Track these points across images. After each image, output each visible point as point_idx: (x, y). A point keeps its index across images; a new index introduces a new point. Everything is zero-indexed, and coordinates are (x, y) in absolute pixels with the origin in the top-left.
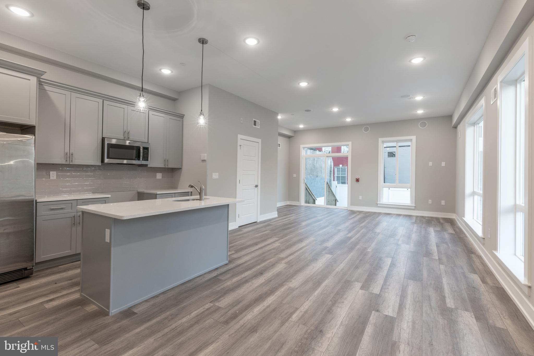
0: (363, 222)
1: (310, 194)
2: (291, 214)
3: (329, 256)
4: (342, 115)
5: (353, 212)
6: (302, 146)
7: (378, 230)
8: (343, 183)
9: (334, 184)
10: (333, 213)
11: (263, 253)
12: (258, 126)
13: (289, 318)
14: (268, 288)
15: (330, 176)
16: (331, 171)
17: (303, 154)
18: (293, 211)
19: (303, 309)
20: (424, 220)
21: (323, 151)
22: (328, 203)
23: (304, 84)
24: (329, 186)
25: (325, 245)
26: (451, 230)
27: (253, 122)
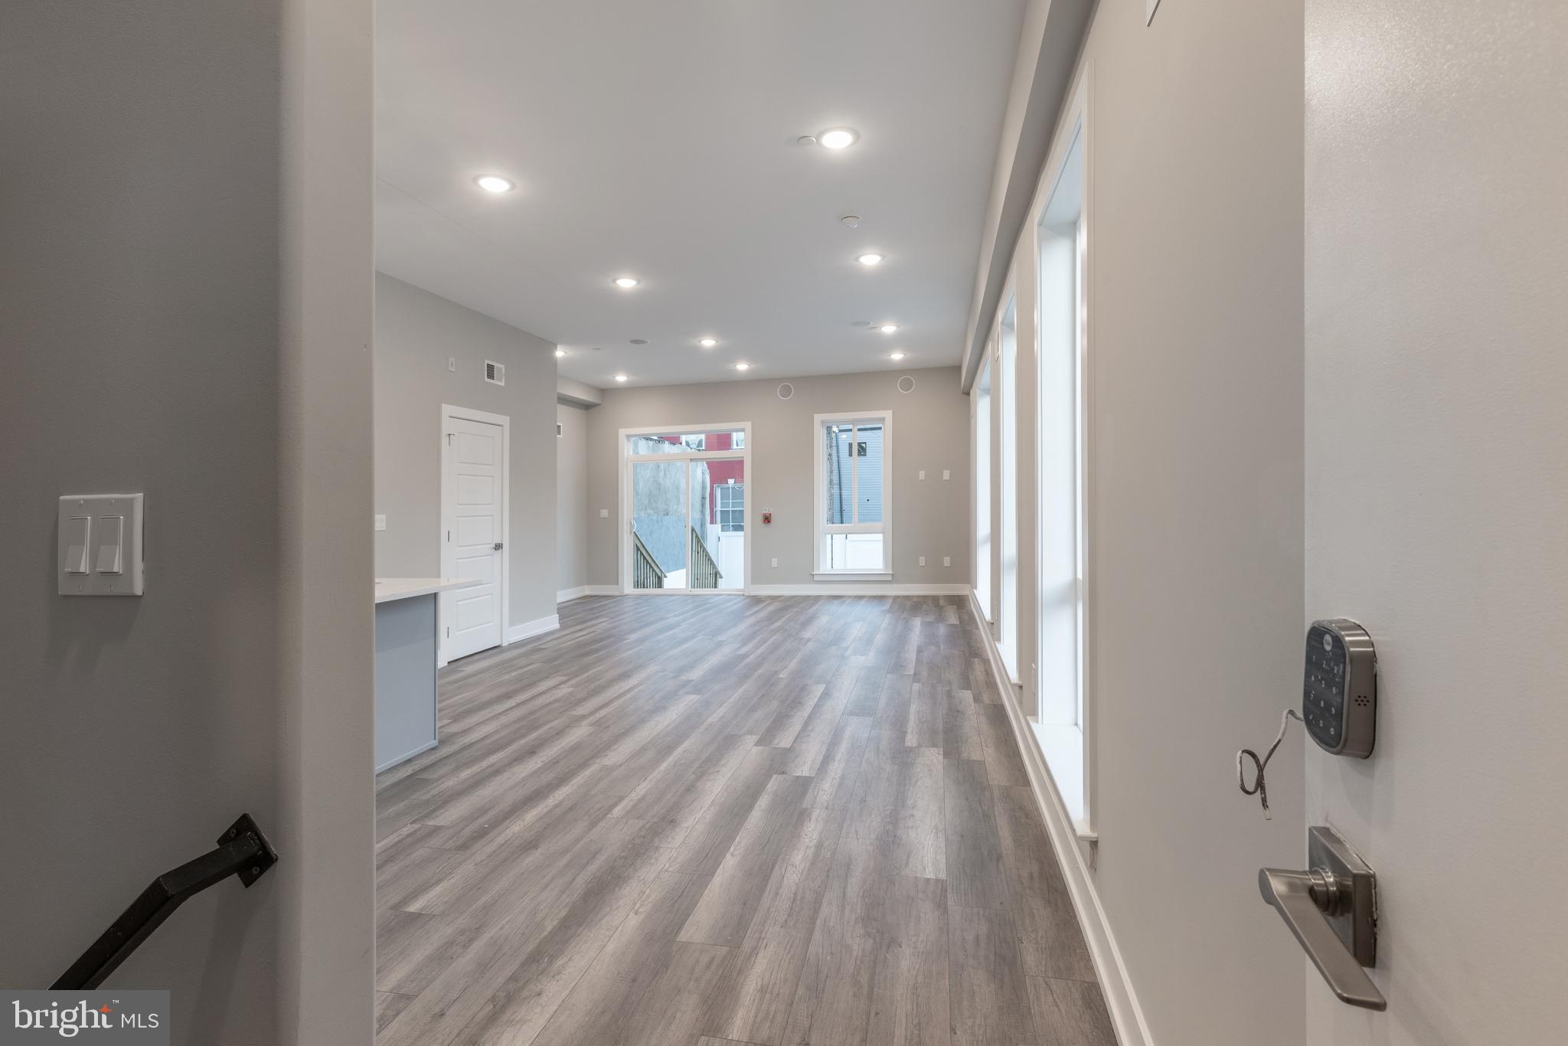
0: (776, 621)
1: (647, 562)
2: (597, 618)
3: (694, 698)
4: (725, 355)
5: (757, 600)
6: (623, 432)
7: (807, 634)
8: (739, 528)
9: (714, 530)
10: (708, 606)
11: (532, 713)
12: (501, 381)
13: (606, 814)
14: (554, 776)
15: (703, 512)
16: (704, 498)
17: (626, 454)
18: (603, 610)
19: (634, 796)
20: (909, 603)
21: (684, 444)
22: (697, 581)
23: (626, 283)
24: (698, 538)
25: (684, 678)
26: (953, 619)
27: (486, 368)
